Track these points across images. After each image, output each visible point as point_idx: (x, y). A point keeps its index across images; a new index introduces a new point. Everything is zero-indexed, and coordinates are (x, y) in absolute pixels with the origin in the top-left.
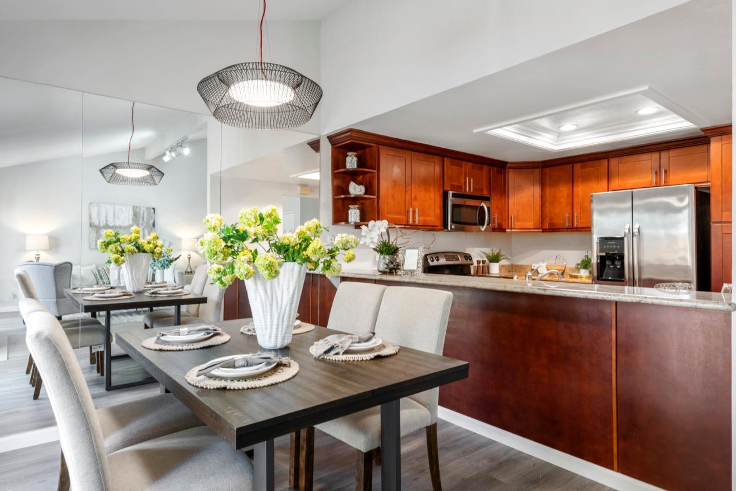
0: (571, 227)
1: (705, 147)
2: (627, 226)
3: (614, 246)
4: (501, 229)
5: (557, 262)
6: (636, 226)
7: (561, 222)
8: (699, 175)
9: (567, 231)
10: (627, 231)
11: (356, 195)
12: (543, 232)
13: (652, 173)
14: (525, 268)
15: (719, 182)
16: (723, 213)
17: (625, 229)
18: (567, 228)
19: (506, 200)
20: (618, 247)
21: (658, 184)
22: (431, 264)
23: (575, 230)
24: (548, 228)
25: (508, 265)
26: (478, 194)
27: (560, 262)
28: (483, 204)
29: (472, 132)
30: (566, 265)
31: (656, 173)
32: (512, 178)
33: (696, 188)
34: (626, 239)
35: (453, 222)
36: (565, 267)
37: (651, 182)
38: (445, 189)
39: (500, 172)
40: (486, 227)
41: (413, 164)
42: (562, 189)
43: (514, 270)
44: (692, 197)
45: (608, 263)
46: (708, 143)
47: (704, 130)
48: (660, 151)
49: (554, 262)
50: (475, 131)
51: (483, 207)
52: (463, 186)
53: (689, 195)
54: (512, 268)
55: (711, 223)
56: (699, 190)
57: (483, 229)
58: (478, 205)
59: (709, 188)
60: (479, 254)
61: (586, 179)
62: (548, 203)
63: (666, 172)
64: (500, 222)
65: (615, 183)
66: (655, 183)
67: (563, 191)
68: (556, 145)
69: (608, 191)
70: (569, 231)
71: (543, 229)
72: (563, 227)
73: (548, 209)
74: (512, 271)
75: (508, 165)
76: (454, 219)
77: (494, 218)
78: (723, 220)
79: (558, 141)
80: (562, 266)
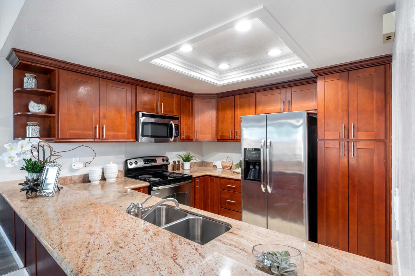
0: (233, 139)
1: (314, 84)
2: (263, 141)
3: (255, 155)
4: (189, 139)
5: (228, 161)
6: (269, 141)
7: (227, 135)
8: (311, 105)
9: (231, 141)
10: (262, 144)
11: (35, 113)
12: (217, 141)
13: (281, 103)
14: (209, 164)
15: (323, 110)
16: (325, 133)
17: (262, 142)
18: (231, 139)
19: (193, 119)
20: (257, 156)
21: (285, 110)
22: (130, 167)
23: (235, 140)
24: (220, 139)
25: (201, 162)
26: (168, 114)
27: (230, 161)
28: (172, 122)
29: (139, 61)
30: (232, 163)
31: (283, 103)
32: (197, 104)
33: (308, 114)
34: (262, 150)
35: (143, 135)
36: (232, 164)
37: (281, 109)
38: (137, 110)
39: (189, 100)
40: (174, 139)
41: (102, 89)
42: (228, 113)
43: (204, 165)
44: (305, 120)
45: (251, 167)
46: (315, 82)
47: (313, 71)
48: (286, 87)
49: (226, 161)
50: (140, 60)
51: (171, 125)
52: (155, 109)
53: (303, 119)
54: (203, 164)
55: (318, 140)
56: (309, 115)
57: (172, 140)
58: (167, 123)
59: (316, 114)
60: (176, 156)
61: (242, 106)
62: (220, 122)
63: (289, 102)
64: (188, 134)
65: (259, 109)
66: (283, 110)
67: (229, 114)
68: (220, 81)
69: (255, 114)
70: (232, 142)
71: (217, 140)
72: (229, 139)
73: (220, 126)
74: (203, 166)
75: (195, 96)
76: (144, 134)
77: (183, 132)
78: (325, 138)
79: (220, 78)
80: (230, 163)
